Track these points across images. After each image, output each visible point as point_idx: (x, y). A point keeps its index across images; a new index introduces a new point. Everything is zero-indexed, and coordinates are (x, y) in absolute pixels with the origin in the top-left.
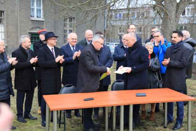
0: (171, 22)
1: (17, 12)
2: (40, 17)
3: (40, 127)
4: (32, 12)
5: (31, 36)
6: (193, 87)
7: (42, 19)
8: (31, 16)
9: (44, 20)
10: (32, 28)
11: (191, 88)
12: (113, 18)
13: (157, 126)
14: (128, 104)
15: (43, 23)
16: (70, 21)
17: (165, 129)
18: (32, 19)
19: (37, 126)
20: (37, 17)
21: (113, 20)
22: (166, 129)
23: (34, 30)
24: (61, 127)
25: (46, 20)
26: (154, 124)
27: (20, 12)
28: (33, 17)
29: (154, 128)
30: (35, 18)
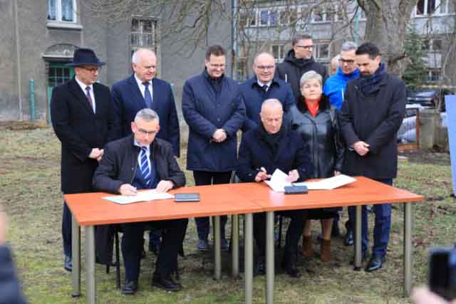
0: (386, 26)
1: (14, 7)
2: (71, 20)
3: (62, 272)
4: (50, 6)
5: (48, 67)
6: (437, 180)
7: (77, 24)
8: (49, 18)
9: (80, 27)
10: (53, 48)
11: (432, 182)
12: (256, 23)
13: (338, 266)
14: (262, 211)
15: (79, 35)
16: (145, 29)
17: (355, 272)
18: (51, 24)
19: (54, 270)
20: (64, 19)
21: (258, 28)
22: (359, 272)
23: (57, 52)
24: (110, 271)
25: (85, 26)
26: (333, 262)
27: (20, 7)
28: (54, 19)
29: (331, 271)
30: (58, 23)
